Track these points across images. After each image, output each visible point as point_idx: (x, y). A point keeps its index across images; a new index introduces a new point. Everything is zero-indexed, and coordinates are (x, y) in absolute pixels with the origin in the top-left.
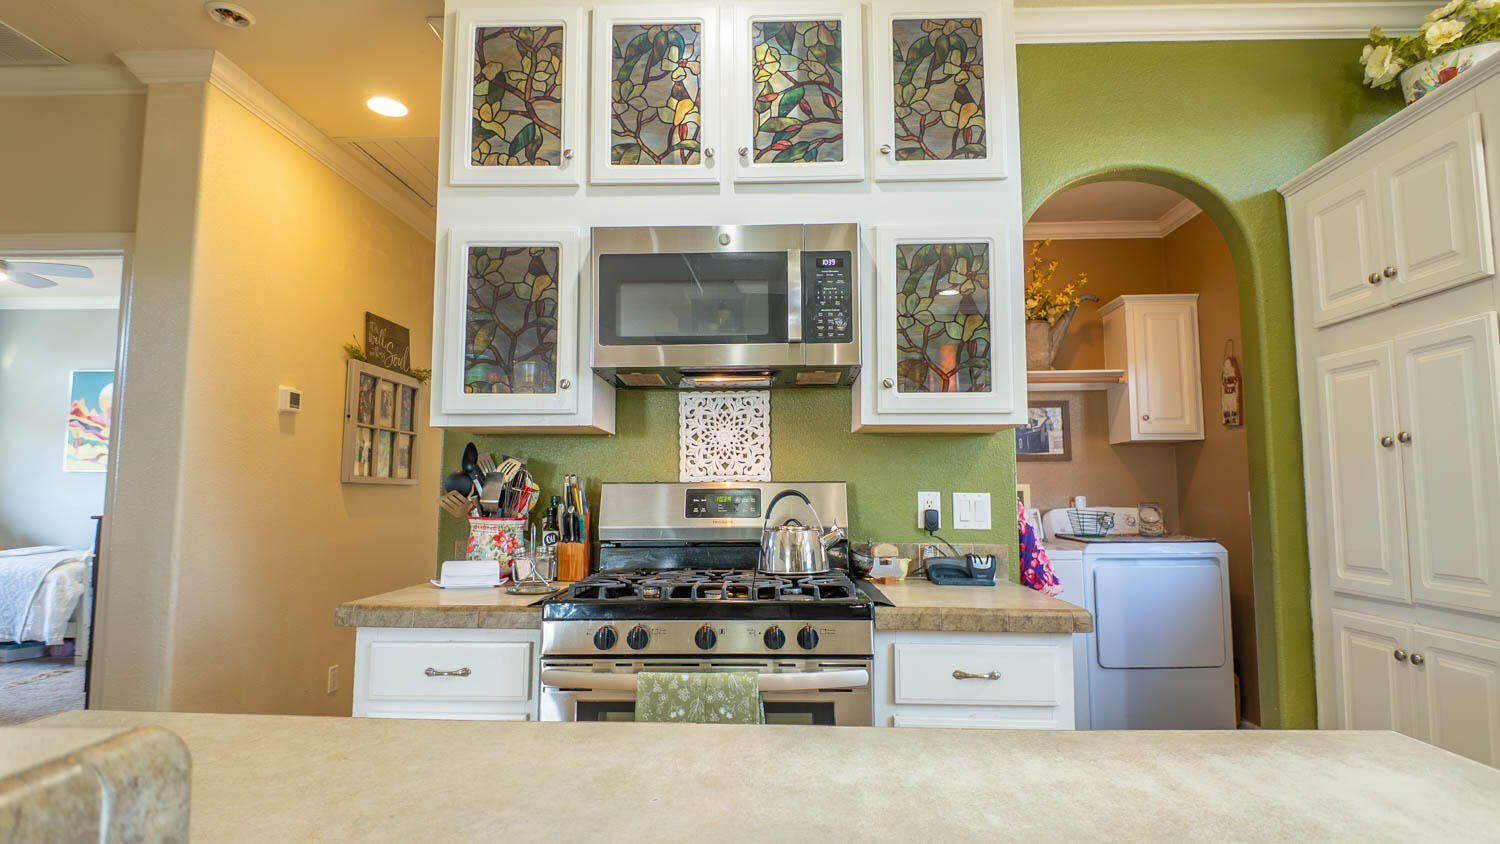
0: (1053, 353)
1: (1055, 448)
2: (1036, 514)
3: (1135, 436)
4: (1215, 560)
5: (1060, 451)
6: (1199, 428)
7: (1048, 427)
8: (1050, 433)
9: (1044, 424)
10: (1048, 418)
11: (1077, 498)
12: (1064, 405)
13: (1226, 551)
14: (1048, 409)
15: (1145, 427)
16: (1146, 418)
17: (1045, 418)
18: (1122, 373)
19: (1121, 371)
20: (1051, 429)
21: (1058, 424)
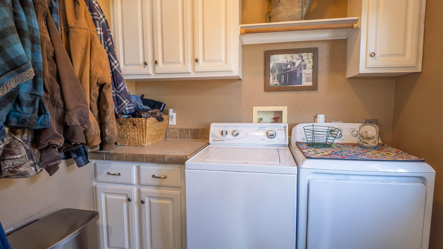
0: (305, 9)
1: (306, 81)
2: (285, 127)
3: (363, 70)
4: (423, 179)
5: (310, 84)
6: (417, 62)
7: (302, 67)
8: (303, 71)
9: (300, 65)
10: (303, 61)
11: (318, 116)
12: (314, 51)
13: (435, 172)
14: (303, 54)
15: (372, 62)
16: (373, 55)
17: (301, 61)
18: (357, 20)
19: (357, 18)
20: (304, 69)
21: (310, 65)
